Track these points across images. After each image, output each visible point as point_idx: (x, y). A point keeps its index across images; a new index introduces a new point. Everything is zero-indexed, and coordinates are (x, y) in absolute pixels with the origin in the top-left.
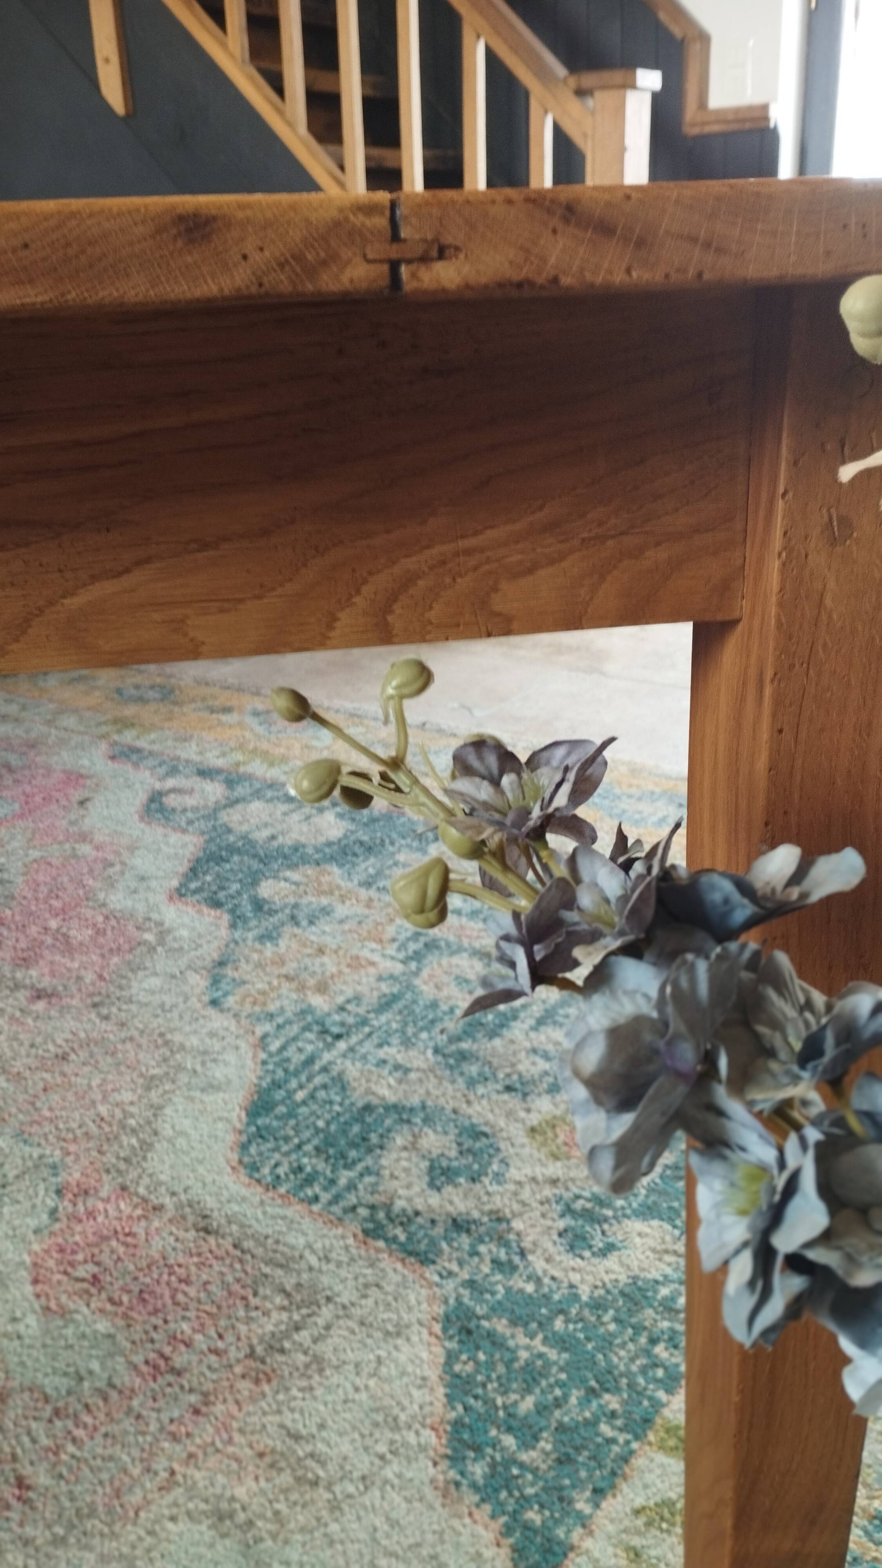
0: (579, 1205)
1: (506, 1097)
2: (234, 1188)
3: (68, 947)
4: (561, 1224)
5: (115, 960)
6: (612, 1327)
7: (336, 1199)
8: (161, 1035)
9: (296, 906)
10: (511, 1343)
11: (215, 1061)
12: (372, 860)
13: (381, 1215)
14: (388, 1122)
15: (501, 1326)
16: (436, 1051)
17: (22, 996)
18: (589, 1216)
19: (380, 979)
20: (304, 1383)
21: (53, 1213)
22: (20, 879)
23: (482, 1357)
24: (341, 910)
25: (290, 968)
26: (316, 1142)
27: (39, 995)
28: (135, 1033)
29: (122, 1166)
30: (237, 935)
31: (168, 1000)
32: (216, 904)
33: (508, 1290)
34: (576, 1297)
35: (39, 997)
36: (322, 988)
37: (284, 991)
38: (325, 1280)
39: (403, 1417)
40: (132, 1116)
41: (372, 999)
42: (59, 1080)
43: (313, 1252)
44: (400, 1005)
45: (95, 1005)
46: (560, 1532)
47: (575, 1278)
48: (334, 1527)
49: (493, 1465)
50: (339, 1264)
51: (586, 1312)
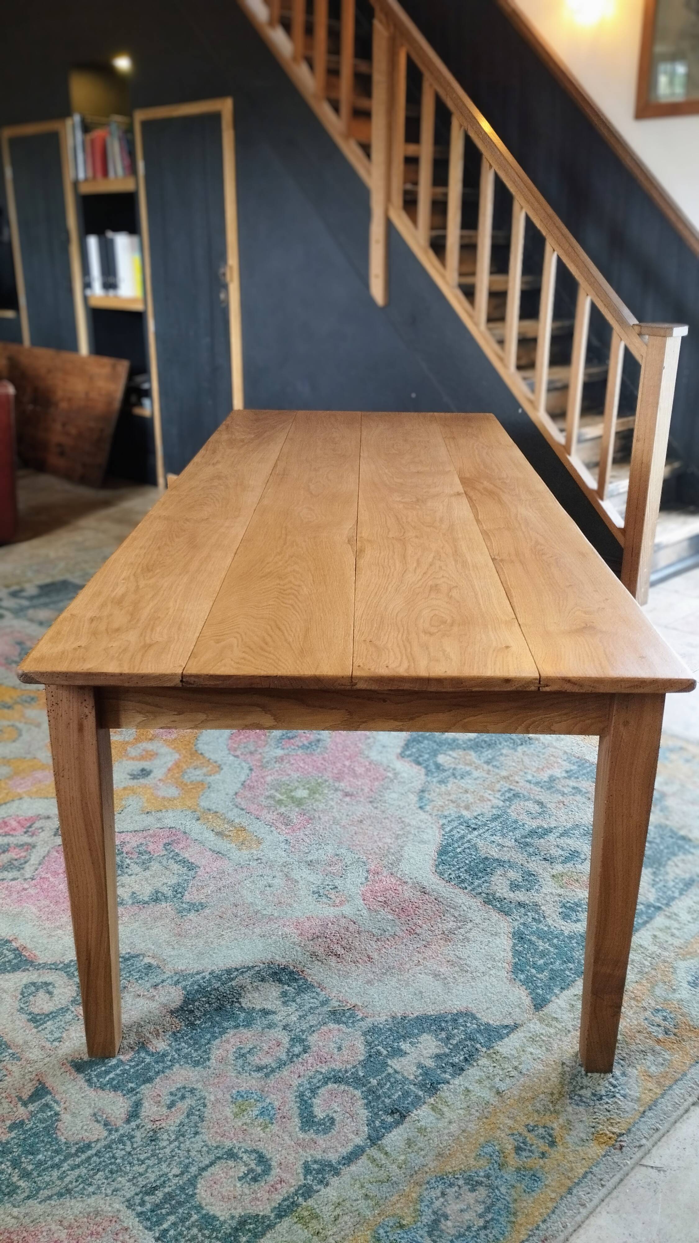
0: (568, 905)
1: (544, 862)
2: (435, 880)
3: (356, 776)
4: (561, 910)
5: (376, 783)
6: (575, 945)
7: (473, 889)
8: (400, 818)
9: (454, 769)
10: (537, 944)
11: (423, 832)
12: (490, 751)
13: (491, 897)
14: (494, 865)
15: (534, 938)
16: (516, 841)
17: (340, 794)
18: (571, 908)
19: (492, 807)
20: (462, 944)
21: (366, 878)
22: (329, 740)
23: (526, 946)
24: (476, 774)
25: (453, 797)
26: (465, 868)
27: (347, 794)
28: (389, 816)
29: (391, 866)
30: (429, 779)
31: (402, 804)
32: (419, 764)
33: (537, 928)
34: (563, 934)
35: (346, 795)
36: (467, 808)
37: (451, 807)
38: (469, 915)
39: (497, 958)
40: (392, 848)
41: (489, 815)
42: (361, 831)
43: (465, 905)
44: (502, 819)
45: (371, 802)
46: (548, 997)
47: (563, 928)
48: (473, 983)
49: (527, 976)
50: (475, 911)
51: (566, 939)
